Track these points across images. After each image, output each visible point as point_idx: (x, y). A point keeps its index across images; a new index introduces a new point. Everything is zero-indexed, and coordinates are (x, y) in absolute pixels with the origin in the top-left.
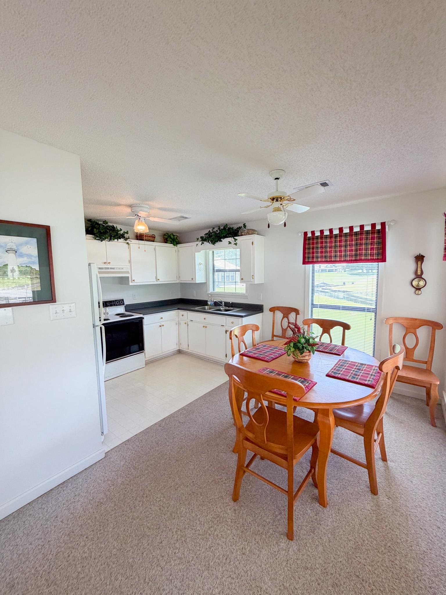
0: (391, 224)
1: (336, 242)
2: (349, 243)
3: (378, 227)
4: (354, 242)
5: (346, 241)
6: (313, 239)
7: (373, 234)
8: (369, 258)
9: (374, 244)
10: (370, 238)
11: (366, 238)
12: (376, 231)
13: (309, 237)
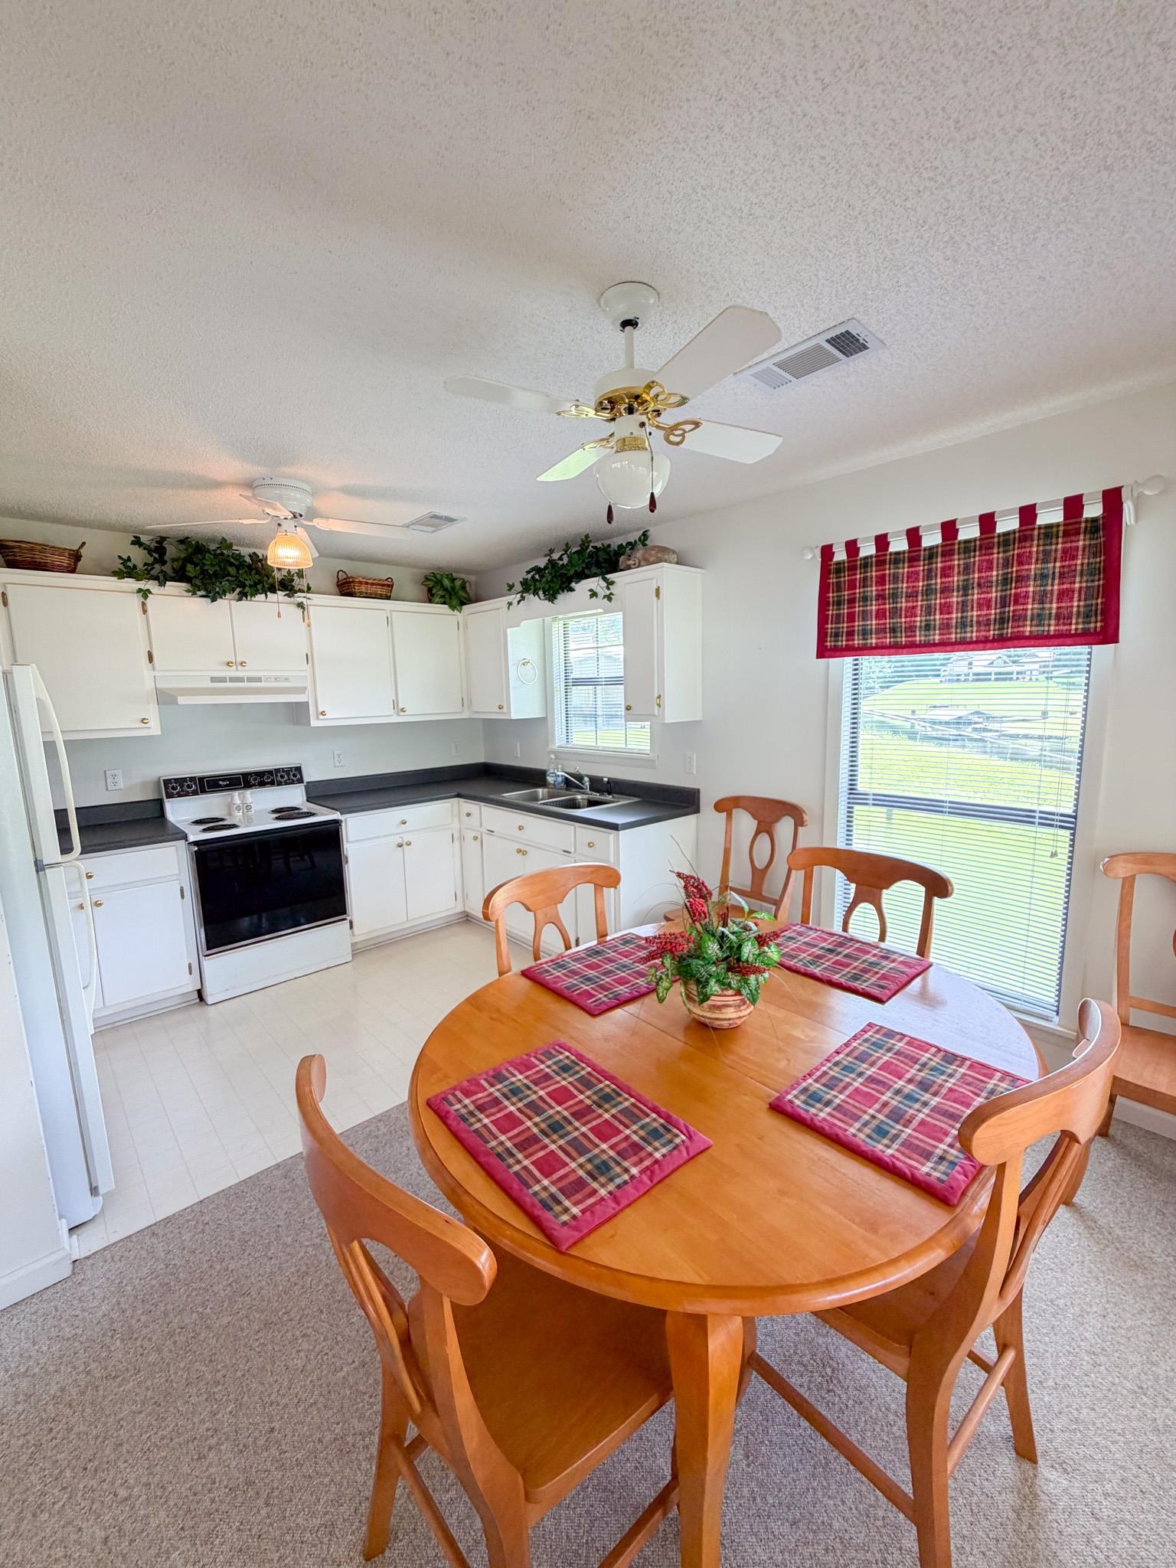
0: (1147, 493)
1: (929, 575)
2: (976, 575)
3: (1093, 510)
4: (995, 573)
5: (967, 569)
6: (852, 568)
7: (1069, 539)
8: (1052, 628)
9: (1075, 576)
10: (1059, 555)
11: (1041, 556)
12: (1083, 525)
13: (838, 563)
